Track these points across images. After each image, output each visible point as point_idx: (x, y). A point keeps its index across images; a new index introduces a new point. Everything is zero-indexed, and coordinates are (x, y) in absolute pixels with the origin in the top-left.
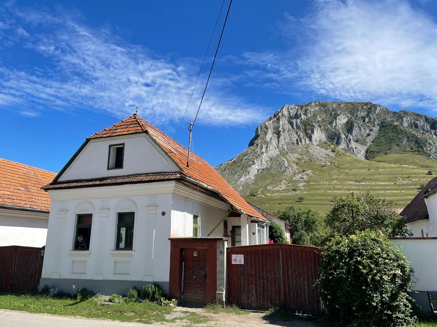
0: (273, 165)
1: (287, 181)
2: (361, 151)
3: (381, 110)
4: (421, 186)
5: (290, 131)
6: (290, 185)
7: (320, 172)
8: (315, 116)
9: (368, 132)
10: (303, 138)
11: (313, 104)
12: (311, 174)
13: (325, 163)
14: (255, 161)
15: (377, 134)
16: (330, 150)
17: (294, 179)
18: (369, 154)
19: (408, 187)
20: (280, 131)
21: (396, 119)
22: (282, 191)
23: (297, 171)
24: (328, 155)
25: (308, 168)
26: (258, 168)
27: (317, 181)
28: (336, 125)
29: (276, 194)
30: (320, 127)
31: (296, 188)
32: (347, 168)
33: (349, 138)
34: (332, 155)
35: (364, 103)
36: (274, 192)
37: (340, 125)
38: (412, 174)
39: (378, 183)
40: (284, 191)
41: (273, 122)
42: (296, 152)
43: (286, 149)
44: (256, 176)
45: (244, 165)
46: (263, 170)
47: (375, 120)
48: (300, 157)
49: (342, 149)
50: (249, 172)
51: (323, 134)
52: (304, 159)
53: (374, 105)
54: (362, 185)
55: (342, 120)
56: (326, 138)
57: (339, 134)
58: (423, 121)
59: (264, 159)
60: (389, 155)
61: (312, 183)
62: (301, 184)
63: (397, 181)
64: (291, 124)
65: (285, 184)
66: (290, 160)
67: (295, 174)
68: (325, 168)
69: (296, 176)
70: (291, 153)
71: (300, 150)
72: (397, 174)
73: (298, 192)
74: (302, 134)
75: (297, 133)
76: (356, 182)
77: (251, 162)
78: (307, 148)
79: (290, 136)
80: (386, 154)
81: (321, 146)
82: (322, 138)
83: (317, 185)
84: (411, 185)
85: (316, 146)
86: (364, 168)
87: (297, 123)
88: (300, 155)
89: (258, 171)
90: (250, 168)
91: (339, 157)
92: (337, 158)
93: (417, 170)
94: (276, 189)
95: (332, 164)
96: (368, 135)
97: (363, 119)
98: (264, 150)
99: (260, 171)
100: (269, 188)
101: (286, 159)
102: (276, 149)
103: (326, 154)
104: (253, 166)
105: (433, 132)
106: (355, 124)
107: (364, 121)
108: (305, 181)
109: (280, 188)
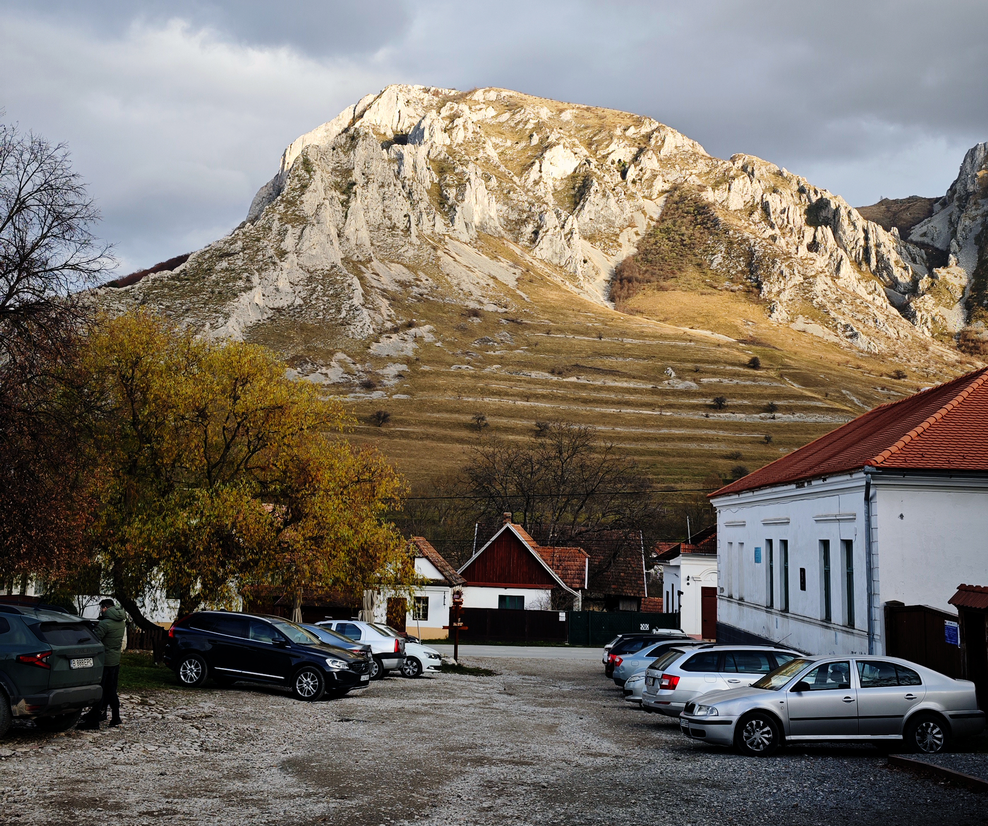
1: (349, 356)
2: (598, 270)
4: (717, 399)
5: (389, 185)
6: (359, 371)
7: (458, 334)
8: (478, 139)
9: (628, 213)
10: (428, 214)
11: (479, 96)
12: (429, 338)
13: (480, 303)
15: (653, 224)
16: (504, 262)
17: (374, 349)
18: (619, 286)
19: (686, 401)
20: (355, 184)
21: (712, 182)
22: (328, 386)
23: (389, 325)
24: (494, 278)
25: (424, 316)
26: (262, 305)
27: (440, 362)
28: (540, 177)
30: (488, 180)
31: (374, 379)
33: (568, 227)
34: (509, 277)
37: (550, 182)
38: (707, 361)
40: (333, 389)
41: (334, 150)
42: (398, 259)
43: (368, 245)
44: (253, 330)
46: (279, 310)
47: (654, 177)
48: (407, 276)
49: (541, 260)
51: (493, 204)
52: (418, 286)
54: (565, 385)
55: (559, 165)
56: (502, 220)
57: (542, 212)
59: (285, 276)
60: (668, 295)
61: (426, 368)
62: (392, 370)
63: (662, 380)
64: (397, 160)
65: (341, 363)
66: (375, 283)
67: (382, 332)
68: (477, 320)
69: (381, 340)
70: (382, 261)
73: (376, 395)
74: (426, 198)
75: (410, 194)
76: (552, 373)
77: (241, 283)
78: (435, 248)
79: (387, 202)
80: (662, 289)
81: (480, 244)
82: (490, 218)
83: (438, 374)
84: (695, 395)
85: (465, 242)
86: (587, 331)
88: (410, 269)
89: (262, 315)
90: (233, 302)
92: (518, 292)
94: (311, 378)
96: (631, 222)
97: (623, 168)
98: (289, 243)
99: (269, 314)
101: (361, 279)
102: (332, 244)
103: (489, 274)
105: (808, 232)
106: (596, 184)
107: (624, 174)
108: (408, 361)
109: (323, 377)
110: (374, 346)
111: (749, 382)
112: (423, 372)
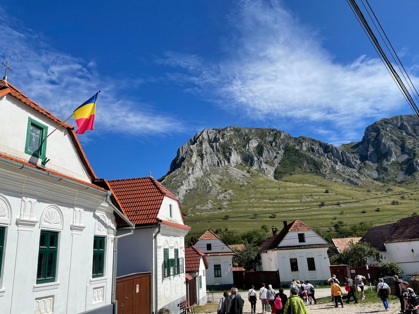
0: (199, 185)
1: (212, 200)
2: (270, 171)
3: (284, 136)
4: (321, 203)
5: (212, 154)
6: (216, 204)
7: (240, 192)
8: (231, 140)
9: (275, 155)
10: (223, 160)
11: (229, 129)
12: (232, 194)
13: (243, 183)
14: (183, 182)
15: (282, 157)
16: (245, 171)
17: (218, 198)
18: (278, 175)
19: (312, 204)
20: (203, 154)
21: (296, 144)
22: (209, 209)
23: (220, 191)
24: (244, 176)
25: (229, 188)
26: (186, 189)
27: (238, 200)
28: (249, 148)
29: (204, 213)
30: (236, 150)
31: (221, 206)
32: (261, 188)
33: (260, 160)
34: (248, 175)
35: (270, 129)
36: (202, 211)
37: (252, 149)
38: (313, 192)
39: (288, 201)
40: (211, 210)
41: (196, 146)
42: (218, 173)
43: (209, 170)
44: (185, 196)
45: (174, 186)
46: (190, 190)
47: (280, 144)
48: (221, 178)
49: (255, 170)
50: (178, 193)
51: (239, 156)
52: (225, 180)
53: (279, 132)
54: (275, 203)
55: (254, 144)
56: (242, 160)
57: (253, 157)
58: (318, 146)
59: (191, 180)
60: (293, 176)
61: (234, 202)
62: (225, 203)
63: (302, 199)
64: (212, 147)
65: (211, 203)
66: (213, 180)
67: (219, 193)
68: (244, 188)
69: (219, 195)
70: (213, 174)
71: (220, 171)
72: (302, 193)
73: (223, 211)
74: (221, 156)
75: (217, 156)
76: (270, 200)
77: (180, 184)
78: (226, 170)
79: (212, 158)
80: (291, 174)
81: (237, 167)
82: (239, 160)
83: (238, 203)
84: (314, 202)
85: (234, 167)
86: (275, 187)
87: (216, 146)
88: (221, 176)
89: (186, 192)
90: (179, 189)
91: (254, 177)
92: (252, 179)
93: (317, 189)
94: (204, 208)
95: (249, 184)
96: (276, 157)
97: (271, 143)
98: (190, 172)
99: (188, 191)
100: (198, 207)
101: (210, 179)
102: (200, 171)
103: (243, 175)
104: (181, 187)
105: (326, 155)
106: (265, 148)
107: (272, 145)
108: (228, 200)
109: (207, 207)
110: (218, 197)
111: (328, 197)
112: (234, 203)
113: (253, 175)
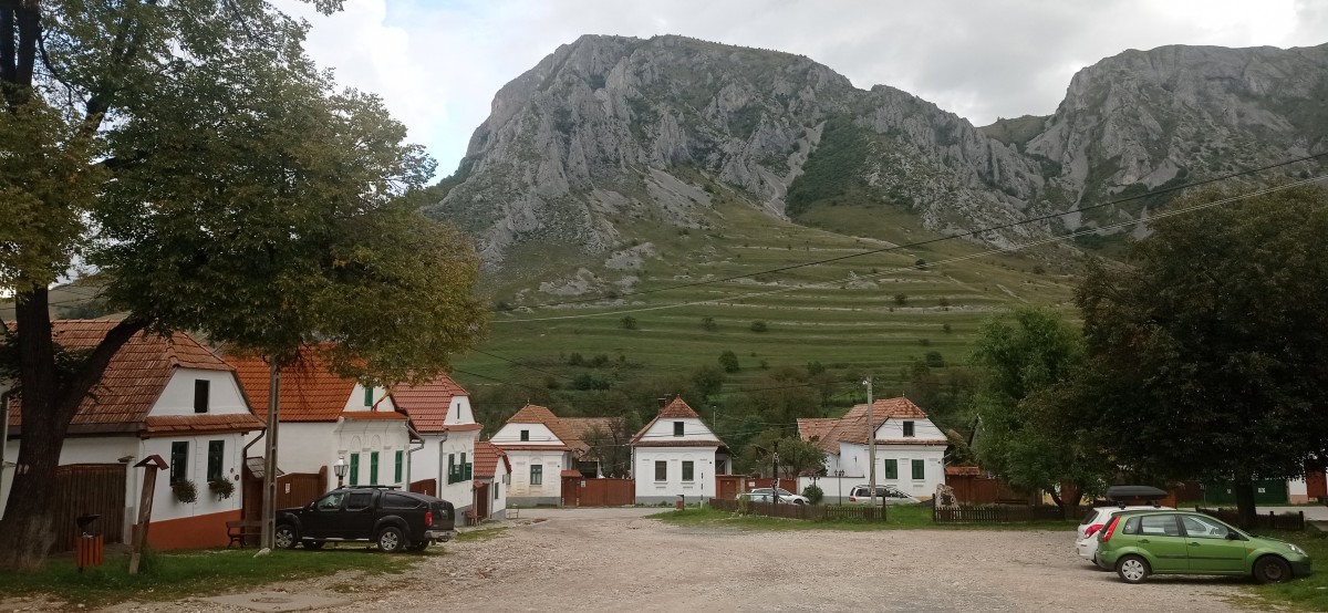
0: (554, 221)
1: (590, 271)
2: (774, 190)
4: (898, 296)
6: (600, 283)
7: (674, 249)
10: (632, 148)
12: (650, 253)
13: (686, 222)
14: (507, 209)
15: (815, 148)
16: (699, 187)
17: (609, 264)
19: (870, 299)
22: (579, 296)
23: (617, 243)
24: (693, 200)
25: (644, 235)
26: (513, 230)
27: (665, 274)
28: (717, 111)
29: (562, 305)
30: (677, 115)
31: (615, 290)
32: (736, 242)
34: (705, 199)
36: (558, 300)
37: (726, 115)
38: (882, 264)
39: (806, 286)
40: (583, 299)
42: (613, 187)
43: (587, 175)
44: (508, 251)
45: (477, 219)
46: (527, 234)
48: (623, 201)
50: (489, 241)
51: (683, 136)
52: (634, 210)
53: (813, 66)
54: (769, 289)
55: (732, 100)
56: (691, 150)
59: (529, 205)
60: (838, 210)
61: (653, 278)
62: (628, 281)
63: (848, 282)
64: (603, 101)
65: (586, 277)
66: (599, 209)
67: (610, 251)
68: (686, 237)
69: (613, 256)
70: (600, 189)
73: (619, 302)
76: (757, 279)
78: (641, 177)
80: (833, 204)
81: (675, 171)
82: (682, 149)
83: (664, 284)
84: (877, 293)
85: (665, 170)
86: (778, 243)
88: (625, 196)
89: (514, 238)
90: (491, 229)
91: (720, 206)
92: (715, 211)
93: (895, 254)
94: (563, 291)
95: (705, 227)
96: (794, 148)
97: (785, 101)
99: (520, 237)
100: (545, 287)
101: (588, 205)
102: (561, 177)
103: (689, 198)
104: (500, 223)
106: (764, 116)
107: (785, 108)
108: (638, 274)
109: (573, 289)
110: (608, 262)
111: (919, 281)
112: (652, 282)
113: (719, 199)
